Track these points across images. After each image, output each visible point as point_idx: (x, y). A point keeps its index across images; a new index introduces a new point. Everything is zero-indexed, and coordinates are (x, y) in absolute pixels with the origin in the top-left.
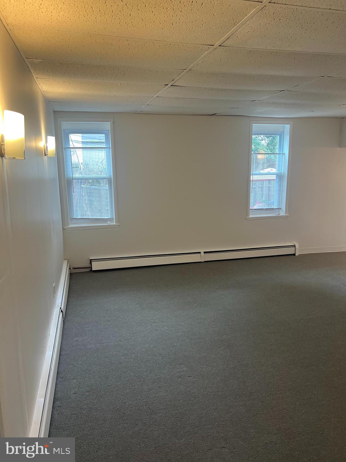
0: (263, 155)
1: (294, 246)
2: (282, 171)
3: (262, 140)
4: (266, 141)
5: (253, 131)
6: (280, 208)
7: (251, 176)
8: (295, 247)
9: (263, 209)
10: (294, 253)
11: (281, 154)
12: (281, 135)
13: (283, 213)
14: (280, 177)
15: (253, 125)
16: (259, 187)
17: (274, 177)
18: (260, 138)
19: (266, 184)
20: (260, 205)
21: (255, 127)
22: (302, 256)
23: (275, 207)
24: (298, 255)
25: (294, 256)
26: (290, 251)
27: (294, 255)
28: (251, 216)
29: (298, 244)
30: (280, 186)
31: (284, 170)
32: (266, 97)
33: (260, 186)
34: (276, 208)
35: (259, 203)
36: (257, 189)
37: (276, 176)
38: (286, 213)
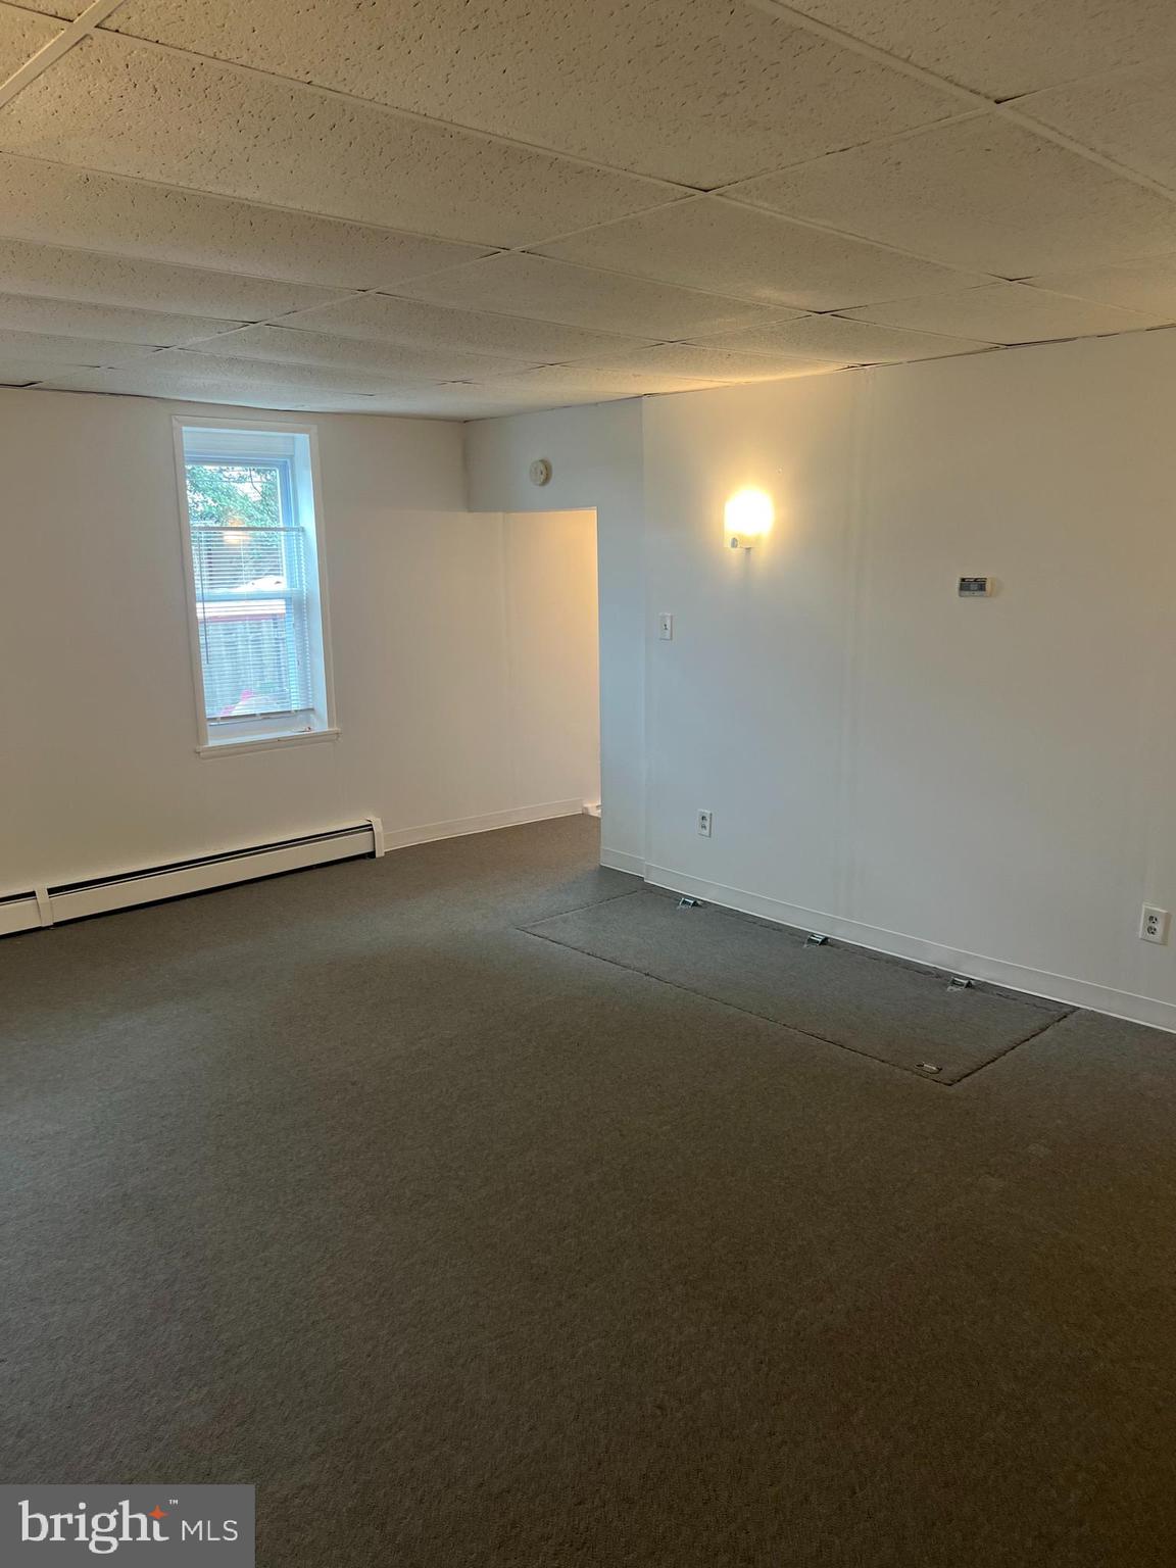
0: (240, 533)
1: (369, 828)
2: (301, 584)
3: (241, 480)
4: (258, 486)
5: (185, 449)
6: (312, 709)
7: (199, 605)
8: (372, 829)
9: (254, 715)
10: (370, 850)
11: (293, 529)
12: (286, 468)
13: (320, 725)
14: (297, 604)
15: (184, 428)
16: (247, 641)
17: (279, 607)
18: (235, 474)
19: (266, 628)
20: (253, 700)
21: (192, 436)
22: (398, 856)
23: (294, 707)
24: (383, 855)
25: (372, 860)
26: (357, 845)
27: (372, 855)
28: (212, 743)
29: (379, 820)
30: (302, 634)
31: (310, 582)
32: (200, 339)
33: (250, 638)
34: (296, 711)
35: (249, 694)
36: (240, 647)
37: (284, 603)
38: (330, 724)
